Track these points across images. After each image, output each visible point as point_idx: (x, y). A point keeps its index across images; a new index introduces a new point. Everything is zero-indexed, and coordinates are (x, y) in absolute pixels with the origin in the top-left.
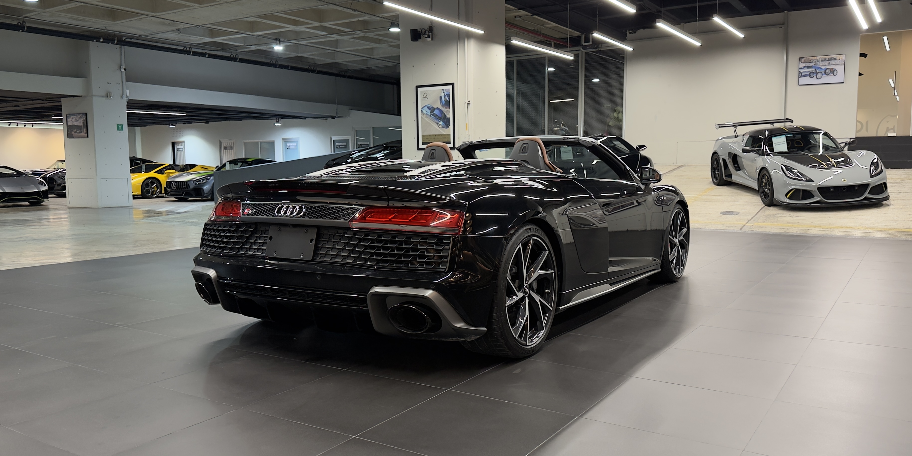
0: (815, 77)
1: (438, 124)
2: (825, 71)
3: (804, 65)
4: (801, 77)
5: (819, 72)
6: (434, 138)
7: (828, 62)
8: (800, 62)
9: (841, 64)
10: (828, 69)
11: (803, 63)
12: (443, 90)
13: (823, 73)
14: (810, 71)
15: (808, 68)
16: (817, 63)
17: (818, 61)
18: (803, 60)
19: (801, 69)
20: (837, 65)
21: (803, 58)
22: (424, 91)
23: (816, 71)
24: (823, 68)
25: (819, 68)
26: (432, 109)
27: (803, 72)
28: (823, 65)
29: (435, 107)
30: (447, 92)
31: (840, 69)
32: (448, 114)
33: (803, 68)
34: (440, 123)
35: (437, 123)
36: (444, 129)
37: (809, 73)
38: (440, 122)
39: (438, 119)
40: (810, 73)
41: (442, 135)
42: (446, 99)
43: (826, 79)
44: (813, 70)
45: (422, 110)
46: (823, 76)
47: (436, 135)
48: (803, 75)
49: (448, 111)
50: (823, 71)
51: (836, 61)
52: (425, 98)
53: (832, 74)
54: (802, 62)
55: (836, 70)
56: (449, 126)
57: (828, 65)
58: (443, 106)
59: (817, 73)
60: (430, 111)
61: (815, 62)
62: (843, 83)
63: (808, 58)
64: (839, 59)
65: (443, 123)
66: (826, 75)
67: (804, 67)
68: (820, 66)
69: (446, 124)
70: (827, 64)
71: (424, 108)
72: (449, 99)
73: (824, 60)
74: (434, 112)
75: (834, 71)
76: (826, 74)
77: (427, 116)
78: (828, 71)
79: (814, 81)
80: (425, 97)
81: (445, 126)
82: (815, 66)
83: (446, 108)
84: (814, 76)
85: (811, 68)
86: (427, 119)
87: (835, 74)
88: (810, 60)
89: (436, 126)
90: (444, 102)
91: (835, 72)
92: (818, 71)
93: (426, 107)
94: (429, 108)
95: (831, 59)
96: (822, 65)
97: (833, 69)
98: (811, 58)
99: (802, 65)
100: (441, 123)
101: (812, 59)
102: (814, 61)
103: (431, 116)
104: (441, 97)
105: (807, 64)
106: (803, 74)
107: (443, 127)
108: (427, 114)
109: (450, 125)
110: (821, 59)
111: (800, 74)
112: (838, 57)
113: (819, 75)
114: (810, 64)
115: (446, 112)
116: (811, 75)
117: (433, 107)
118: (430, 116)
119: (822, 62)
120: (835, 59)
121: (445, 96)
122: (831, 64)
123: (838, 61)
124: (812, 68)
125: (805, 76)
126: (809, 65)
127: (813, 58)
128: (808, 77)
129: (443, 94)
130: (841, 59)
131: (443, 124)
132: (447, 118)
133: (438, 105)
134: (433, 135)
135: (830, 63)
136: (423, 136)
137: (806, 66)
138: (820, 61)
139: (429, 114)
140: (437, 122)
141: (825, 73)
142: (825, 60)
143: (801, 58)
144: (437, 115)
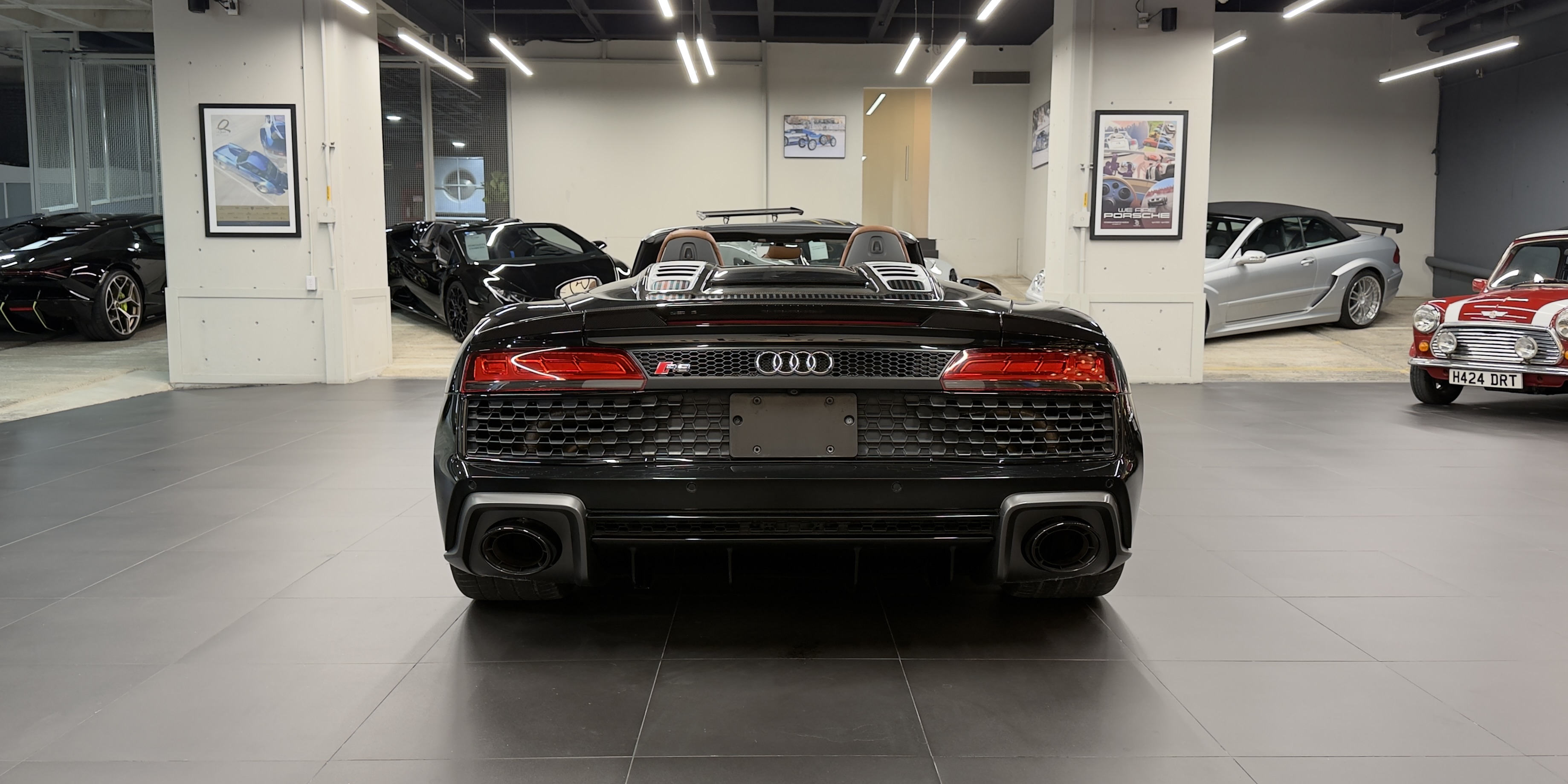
0: (807, 146)
1: (258, 186)
2: (820, 139)
3: (790, 127)
4: (787, 145)
5: (812, 140)
6: (248, 214)
7: (823, 125)
8: (786, 123)
9: (841, 130)
10: (823, 135)
11: (790, 124)
12: (268, 116)
13: (818, 141)
14: (799, 137)
15: (797, 132)
16: (809, 125)
17: (810, 123)
18: (789, 119)
19: (787, 132)
20: (836, 130)
21: (789, 116)
22: (222, 116)
23: (808, 138)
24: (817, 133)
25: (811, 133)
26: (241, 154)
27: (791, 138)
28: (817, 130)
29: (250, 149)
30: (278, 122)
31: (839, 137)
32: (283, 167)
33: (790, 132)
34: (262, 183)
35: (255, 184)
36: (274, 195)
37: (798, 140)
38: (262, 181)
39: (257, 174)
40: (800, 140)
41: (267, 208)
42: (277, 135)
43: (821, 151)
44: (803, 136)
45: (216, 153)
46: (818, 146)
47: (252, 208)
48: (791, 143)
49: (281, 159)
50: (817, 139)
51: (834, 125)
52: (223, 131)
53: (829, 144)
54: (789, 122)
55: (834, 138)
56: (284, 190)
57: (824, 130)
58: (268, 147)
59: (809, 141)
60: (237, 157)
61: (806, 124)
62: (843, 158)
63: (796, 117)
64: (838, 123)
65: (271, 184)
66: (821, 145)
67: (792, 130)
68: (813, 131)
69: (276, 185)
70: (822, 129)
71: (221, 151)
72: (284, 136)
73: (818, 121)
74: (247, 161)
75: (831, 140)
76: (821, 143)
77: (230, 167)
78: (823, 139)
79: (805, 152)
80: (224, 129)
81: (275, 189)
82: (807, 130)
83: (276, 153)
84: (805, 146)
85: (800, 133)
86: (230, 175)
87: (833, 144)
88: (800, 121)
89: (253, 190)
90: (271, 142)
91: (833, 141)
92: (810, 138)
93: (227, 150)
94: (232, 151)
95: (826, 122)
96: (815, 128)
97: (830, 136)
98: (800, 117)
99: (788, 127)
100: (265, 183)
101: (802, 119)
102: (805, 122)
103: (240, 167)
104: (263, 131)
105: (795, 126)
106: (790, 141)
107: (270, 192)
108: (228, 163)
109: (287, 189)
110: (813, 121)
111: (786, 141)
112: (836, 119)
113: (812, 144)
114: (800, 126)
115: (277, 162)
116: (801, 143)
117: (243, 150)
118: (239, 168)
119: (816, 125)
120: (833, 122)
121: (272, 129)
122: (827, 128)
123: (837, 125)
124: (802, 133)
125: (793, 144)
126: (798, 128)
127: (803, 117)
128: (798, 146)
129: (270, 125)
130: (840, 123)
131: (270, 186)
132: (280, 174)
133: (257, 146)
134: (246, 208)
135: (825, 127)
136: (219, 208)
137: (795, 128)
138: (813, 123)
139: (235, 164)
140: (256, 181)
141: (820, 141)
142: (820, 122)
143: (787, 116)
144: (254, 167)
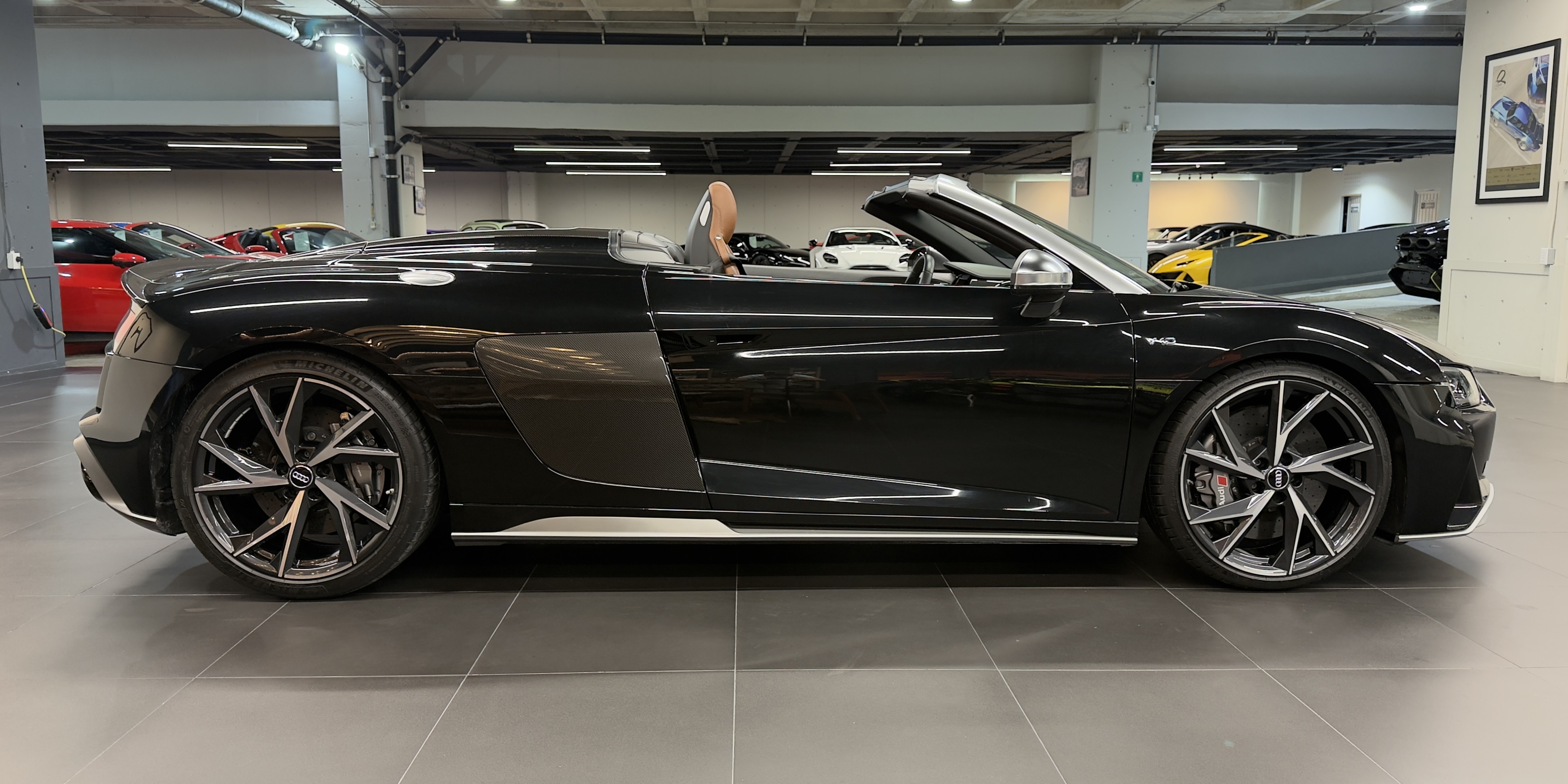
1: (1520, 142)
6: (1509, 176)
12: (1536, 58)
22: (1501, 66)
26: (1511, 107)
29: (1518, 102)
30: (1543, 63)
32: (1540, 118)
34: (1524, 139)
35: (1518, 140)
36: (1530, 152)
38: (1524, 136)
39: (1520, 129)
41: (1523, 167)
42: (1540, 79)
45: (1493, 110)
47: (1512, 168)
49: (1540, 108)
52: (1501, 83)
56: (1540, 145)
58: (1532, 97)
60: (1507, 112)
65: (1530, 139)
69: (1534, 140)
71: (1496, 108)
72: (1546, 80)
74: (1515, 115)
77: (1501, 123)
80: (1501, 81)
81: (1533, 145)
83: (1538, 102)
86: (1499, 132)
89: (1513, 145)
90: (1535, 88)
93: (1501, 104)
94: (1505, 105)
100: (1525, 139)
103: (1509, 123)
104: (1530, 76)
107: (1528, 149)
108: (1500, 120)
109: (1542, 143)
115: (1537, 113)
117: (1512, 103)
118: (1507, 124)
121: (1538, 74)
129: (1535, 69)
131: (1529, 142)
132: (1538, 126)
133: (1523, 96)
134: (1507, 169)
136: (1489, 171)
139: (1505, 119)
140: (1518, 137)
144: (1519, 121)
